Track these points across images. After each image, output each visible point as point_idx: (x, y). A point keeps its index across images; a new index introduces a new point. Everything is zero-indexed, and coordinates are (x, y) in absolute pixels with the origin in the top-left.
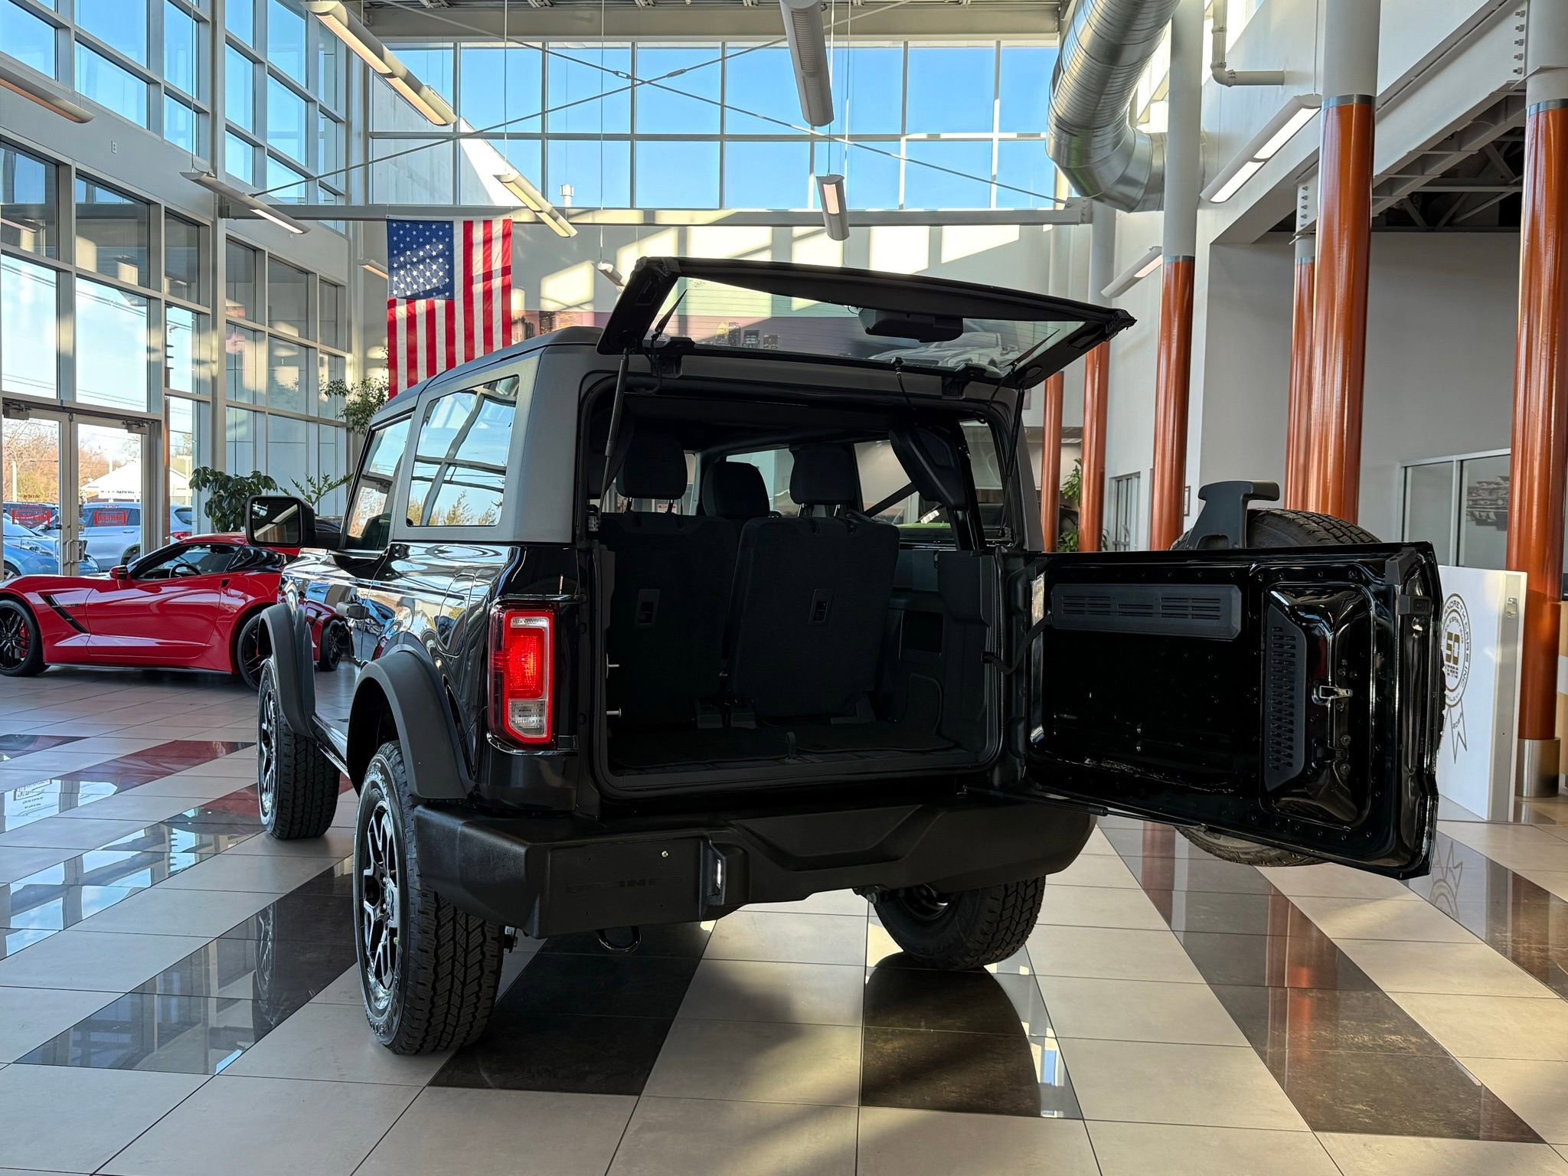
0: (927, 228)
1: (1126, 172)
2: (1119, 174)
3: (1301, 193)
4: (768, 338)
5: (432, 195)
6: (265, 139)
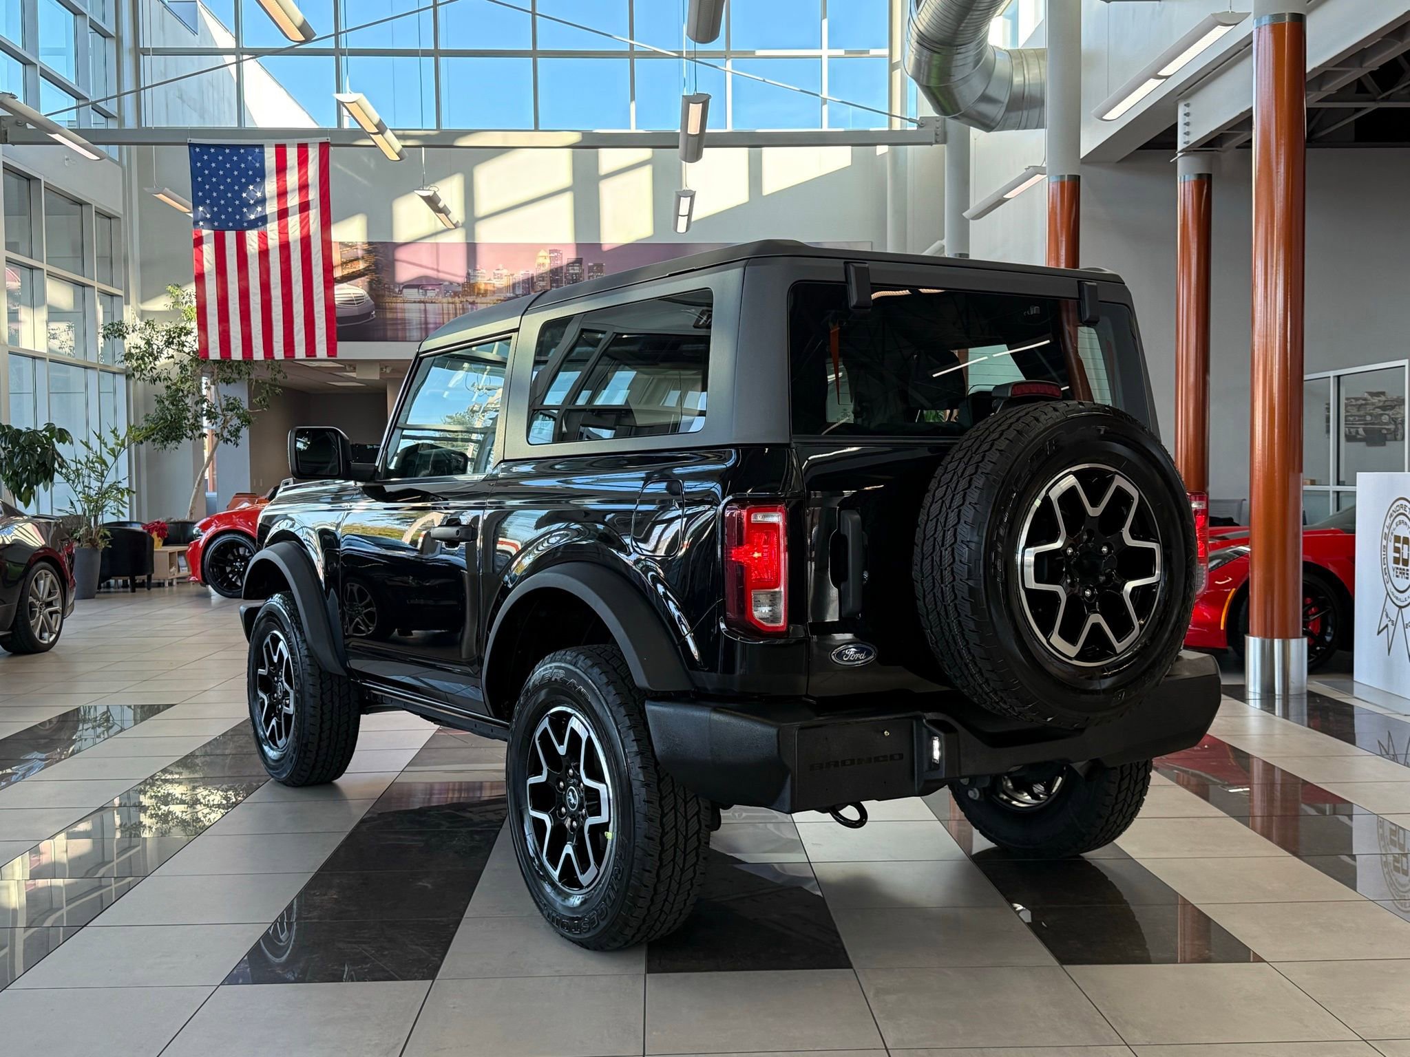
0: (746, 150)
1: (987, 91)
2: (979, 94)
3: (1181, 110)
4: (593, 266)
5: (202, 117)
6: (37, 57)
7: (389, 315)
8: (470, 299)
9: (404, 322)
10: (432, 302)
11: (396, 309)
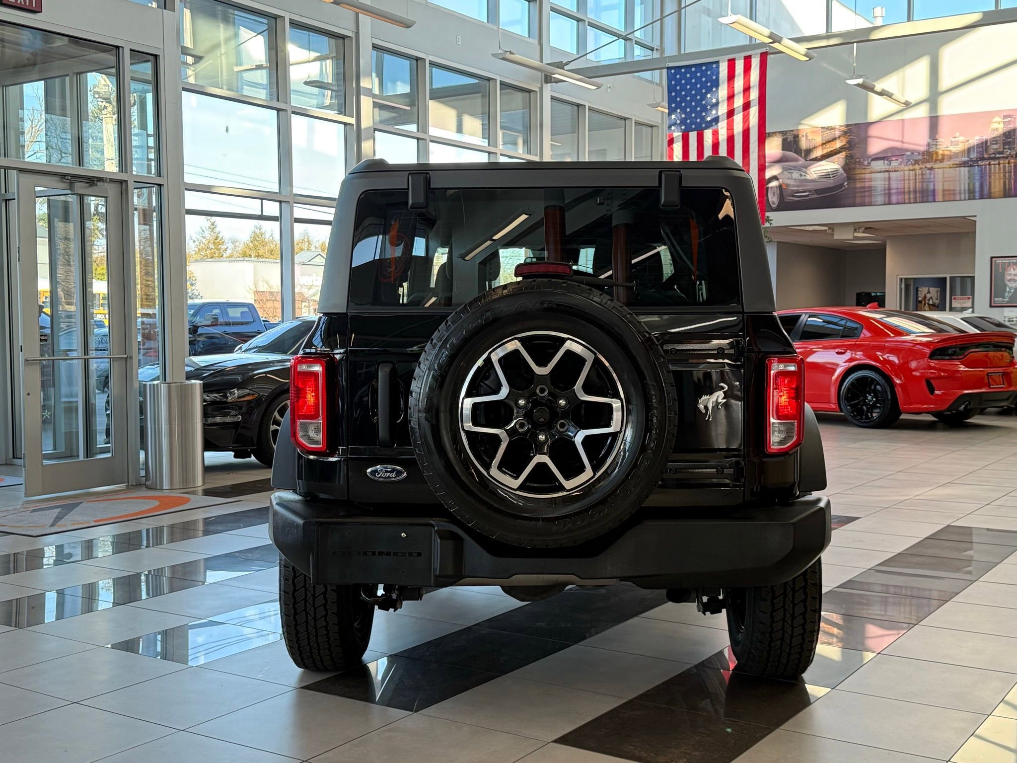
6: (586, 16)
7: (859, 185)
8: (929, 165)
9: (870, 189)
10: (895, 171)
11: (865, 179)
